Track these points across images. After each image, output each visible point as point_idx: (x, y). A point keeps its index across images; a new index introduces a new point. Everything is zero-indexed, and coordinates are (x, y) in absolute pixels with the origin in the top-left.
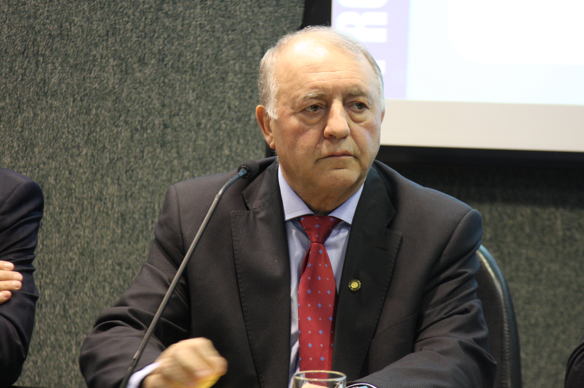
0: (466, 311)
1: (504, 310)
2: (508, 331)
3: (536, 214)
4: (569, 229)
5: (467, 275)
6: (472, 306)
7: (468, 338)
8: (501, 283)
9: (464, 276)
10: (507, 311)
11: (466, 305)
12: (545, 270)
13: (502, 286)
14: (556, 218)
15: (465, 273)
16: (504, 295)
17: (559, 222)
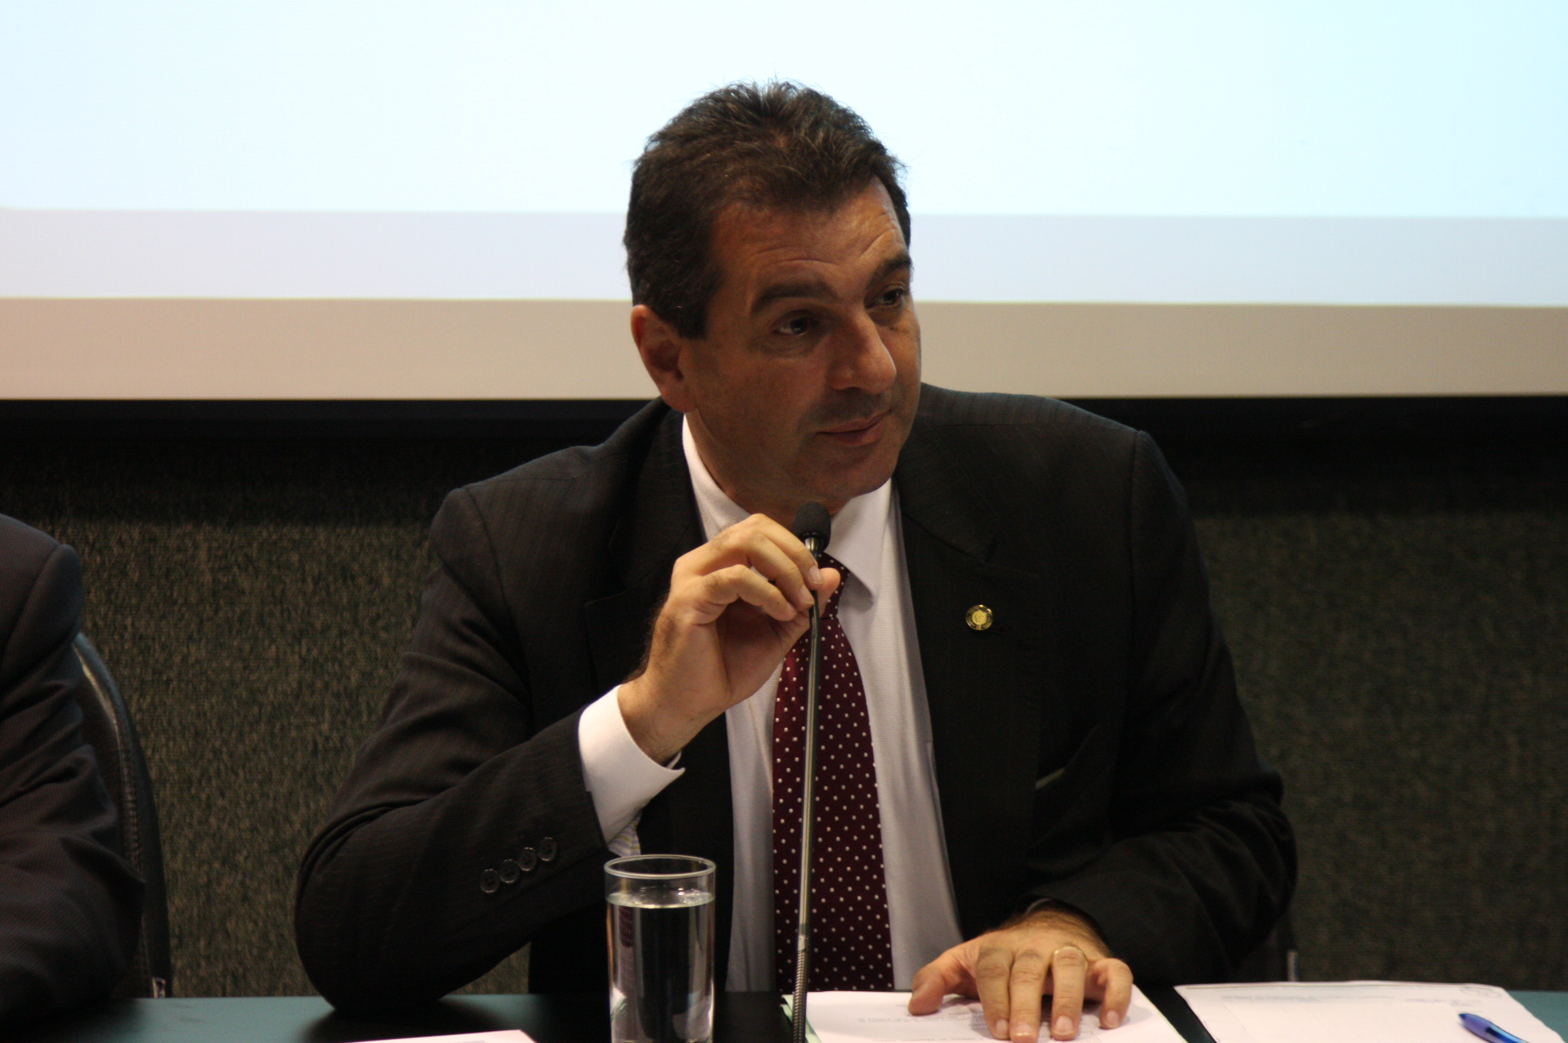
0: (68, 774)
1: (123, 756)
2: (134, 802)
3: (153, 540)
4: (227, 569)
5: (62, 691)
6: (81, 762)
7: (81, 832)
8: (112, 698)
9: (57, 695)
10: (127, 759)
11: (66, 762)
12: (177, 659)
13: (114, 704)
14: (196, 547)
15: (57, 688)
16: (119, 723)
17: (202, 555)
